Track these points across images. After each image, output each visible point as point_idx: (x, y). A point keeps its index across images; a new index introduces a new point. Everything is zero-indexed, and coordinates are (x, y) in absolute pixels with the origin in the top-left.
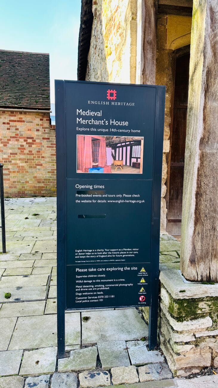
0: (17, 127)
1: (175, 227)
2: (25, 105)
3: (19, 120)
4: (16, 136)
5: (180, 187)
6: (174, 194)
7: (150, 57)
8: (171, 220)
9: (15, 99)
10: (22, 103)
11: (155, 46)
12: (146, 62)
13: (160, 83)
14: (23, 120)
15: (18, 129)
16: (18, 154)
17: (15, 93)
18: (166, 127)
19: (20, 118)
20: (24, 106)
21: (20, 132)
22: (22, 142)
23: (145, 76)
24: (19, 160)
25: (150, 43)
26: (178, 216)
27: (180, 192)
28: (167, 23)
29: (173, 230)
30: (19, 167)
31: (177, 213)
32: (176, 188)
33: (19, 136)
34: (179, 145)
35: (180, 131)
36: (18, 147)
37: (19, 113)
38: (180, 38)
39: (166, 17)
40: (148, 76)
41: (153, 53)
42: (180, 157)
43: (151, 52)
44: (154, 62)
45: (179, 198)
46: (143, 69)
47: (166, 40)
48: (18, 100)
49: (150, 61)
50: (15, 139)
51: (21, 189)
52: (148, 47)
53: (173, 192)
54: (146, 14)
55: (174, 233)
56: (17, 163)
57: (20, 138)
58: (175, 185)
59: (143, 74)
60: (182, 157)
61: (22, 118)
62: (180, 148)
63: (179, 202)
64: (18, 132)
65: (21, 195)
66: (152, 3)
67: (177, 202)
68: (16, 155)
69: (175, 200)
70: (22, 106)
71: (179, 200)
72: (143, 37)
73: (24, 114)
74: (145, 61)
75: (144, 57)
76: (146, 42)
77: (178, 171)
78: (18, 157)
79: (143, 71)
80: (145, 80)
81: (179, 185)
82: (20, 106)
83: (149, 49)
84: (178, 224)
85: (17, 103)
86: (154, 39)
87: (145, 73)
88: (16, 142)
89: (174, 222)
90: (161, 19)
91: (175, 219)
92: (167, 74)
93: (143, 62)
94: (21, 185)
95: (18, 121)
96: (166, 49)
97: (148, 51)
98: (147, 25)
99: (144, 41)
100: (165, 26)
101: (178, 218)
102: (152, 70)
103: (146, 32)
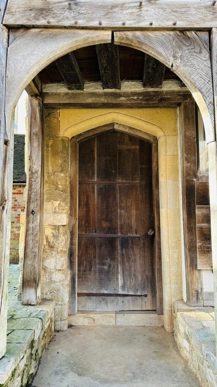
0: (16, 199)
1: (89, 301)
2: (23, 179)
3: (18, 192)
4: (15, 207)
5: (92, 258)
6: (87, 266)
7: (36, 145)
8: (84, 293)
9: (17, 175)
10: (22, 178)
11: (40, 136)
12: (33, 149)
13: (55, 165)
14: (21, 192)
15: (17, 200)
16: (15, 222)
17: (19, 170)
18: (62, 202)
19: (19, 191)
20: (22, 181)
21: (18, 202)
22: (19, 212)
23: (31, 161)
24: (16, 228)
25: (36, 134)
26: (92, 289)
27: (93, 264)
28: (59, 116)
29: (87, 304)
30: (15, 234)
31: (91, 286)
32: (89, 260)
33: (17, 206)
34: (90, 217)
35: (90, 204)
36: (15, 216)
37: (18, 187)
38: (72, 127)
39: (58, 112)
40: (34, 161)
41: (39, 141)
42: (92, 228)
43: (37, 141)
44: (39, 149)
45: (92, 270)
46: (30, 156)
47: (60, 129)
48: (20, 175)
49: (36, 148)
50: (14, 209)
51: (15, 256)
52: (34, 137)
53: (86, 263)
54: (32, 112)
55: (88, 309)
56: (14, 231)
57: (18, 208)
58: (87, 256)
59: (29, 159)
60: (93, 228)
61: (21, 191)
62: (91, 219)
63: (92, 274)
64: (16, 203)
65: (15, 261)
66: (37, 103)
67: (90, 274)
68: (13, 224)
69: (88, 272)
70: (20, 181)
71: (92, 271)
72: (29, 130)
73: (22, 187)
74: (31, 149)
75: (31, 145)
76: (32, 134)
77: (90, 242)
78: (15, 226)
79: (30, 157)
80: (31, 164)
81: (92, 256)
82: (19, 181)
83: (35, 139)
84: (93, 298)
85: (17, 178)
86: (39, 131)
87: (31, 158)
88: (14, 212)
89: (88, 296)
90: (53, 114)
91: (89, 292)
92: (61, 157)
93: (30, 150)
94: (15, 251)
95: (17, 194)
96: (60, 137)
97: (35, 141)
98: (33, 120)
99: (30, 133)
100: (58, 119)
101: (92, 291)
102: (38, 156)
103: (32, 126)
